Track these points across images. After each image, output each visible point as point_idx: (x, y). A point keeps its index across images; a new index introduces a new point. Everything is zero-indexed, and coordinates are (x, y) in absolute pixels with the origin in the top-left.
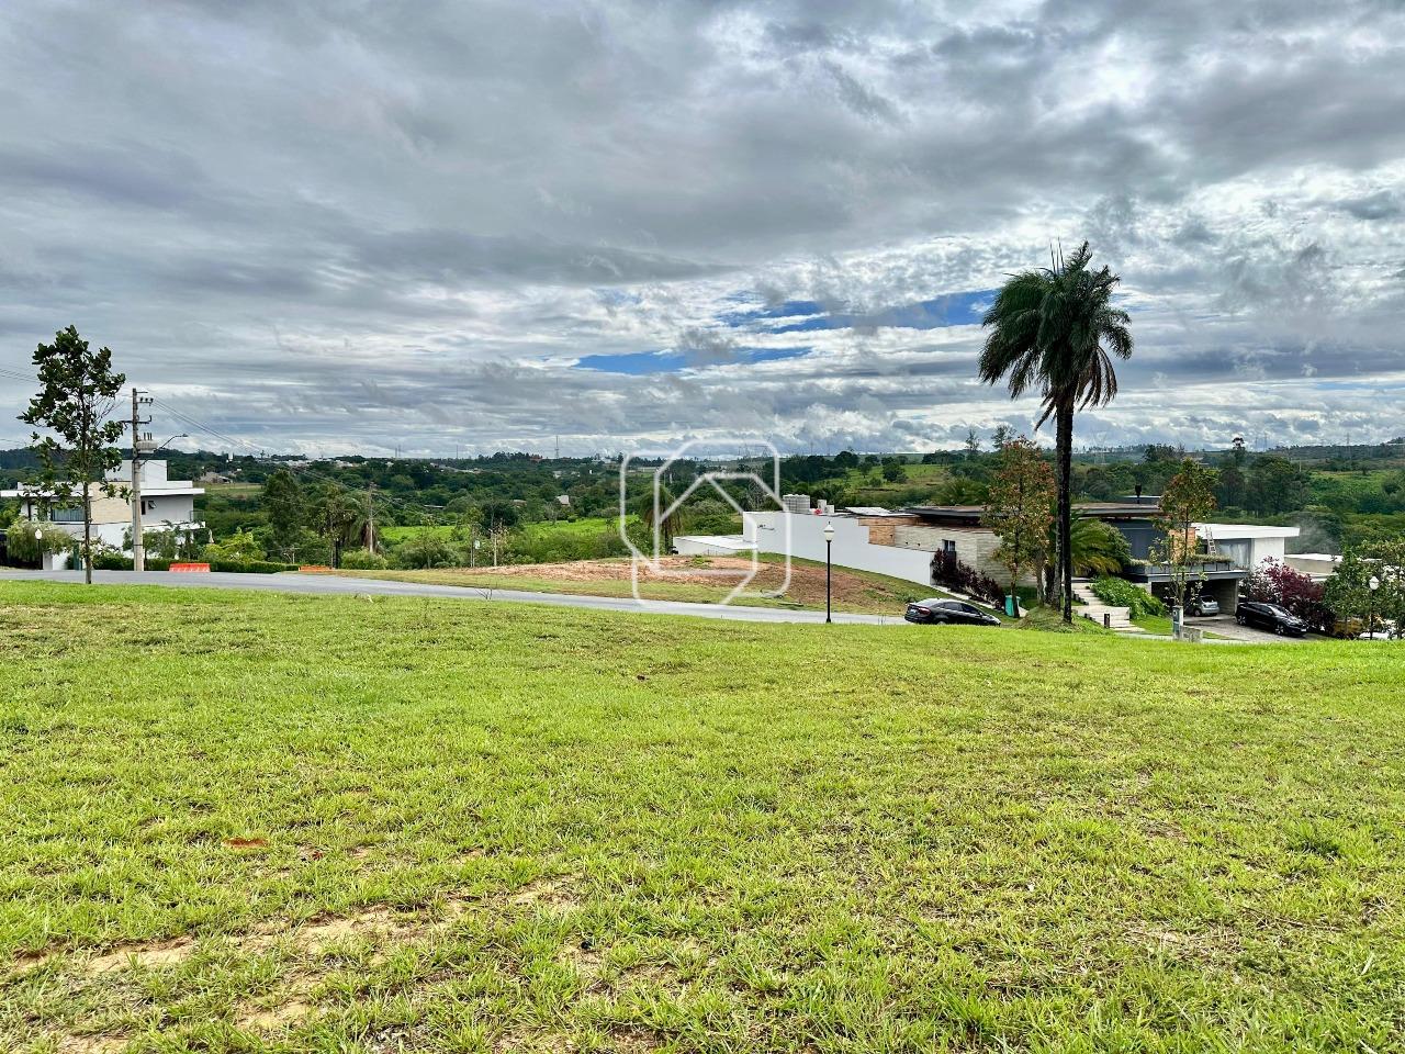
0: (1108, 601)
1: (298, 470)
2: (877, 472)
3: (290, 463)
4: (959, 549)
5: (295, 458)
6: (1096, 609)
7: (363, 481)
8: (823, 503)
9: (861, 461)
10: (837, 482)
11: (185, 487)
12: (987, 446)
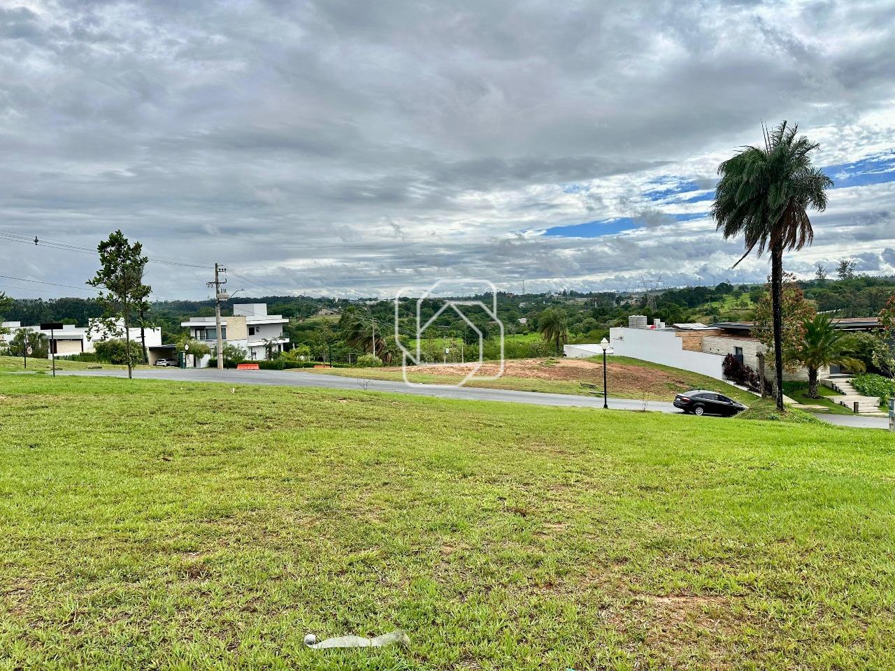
0: (862, 392)
1: (372, 306)
2: (746, 297)
3: (368, 302)
4: (745, 353)
5: (370, 300)
6: (850, 398)
7: (406, 312)
8: (657, 321)
9: (736, 289)
10: (715, 305)
11: (278, 319)
12: (833, 277)
